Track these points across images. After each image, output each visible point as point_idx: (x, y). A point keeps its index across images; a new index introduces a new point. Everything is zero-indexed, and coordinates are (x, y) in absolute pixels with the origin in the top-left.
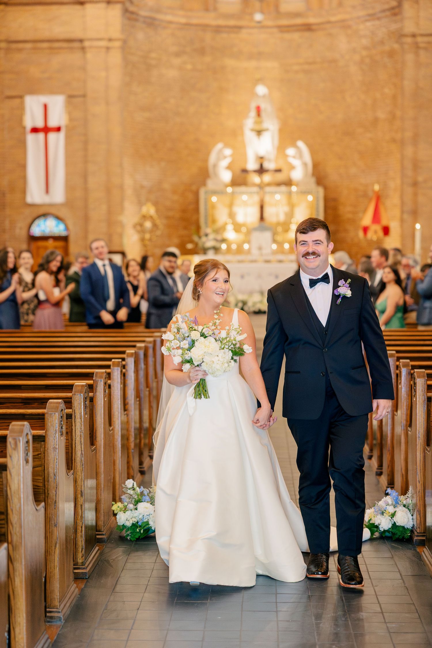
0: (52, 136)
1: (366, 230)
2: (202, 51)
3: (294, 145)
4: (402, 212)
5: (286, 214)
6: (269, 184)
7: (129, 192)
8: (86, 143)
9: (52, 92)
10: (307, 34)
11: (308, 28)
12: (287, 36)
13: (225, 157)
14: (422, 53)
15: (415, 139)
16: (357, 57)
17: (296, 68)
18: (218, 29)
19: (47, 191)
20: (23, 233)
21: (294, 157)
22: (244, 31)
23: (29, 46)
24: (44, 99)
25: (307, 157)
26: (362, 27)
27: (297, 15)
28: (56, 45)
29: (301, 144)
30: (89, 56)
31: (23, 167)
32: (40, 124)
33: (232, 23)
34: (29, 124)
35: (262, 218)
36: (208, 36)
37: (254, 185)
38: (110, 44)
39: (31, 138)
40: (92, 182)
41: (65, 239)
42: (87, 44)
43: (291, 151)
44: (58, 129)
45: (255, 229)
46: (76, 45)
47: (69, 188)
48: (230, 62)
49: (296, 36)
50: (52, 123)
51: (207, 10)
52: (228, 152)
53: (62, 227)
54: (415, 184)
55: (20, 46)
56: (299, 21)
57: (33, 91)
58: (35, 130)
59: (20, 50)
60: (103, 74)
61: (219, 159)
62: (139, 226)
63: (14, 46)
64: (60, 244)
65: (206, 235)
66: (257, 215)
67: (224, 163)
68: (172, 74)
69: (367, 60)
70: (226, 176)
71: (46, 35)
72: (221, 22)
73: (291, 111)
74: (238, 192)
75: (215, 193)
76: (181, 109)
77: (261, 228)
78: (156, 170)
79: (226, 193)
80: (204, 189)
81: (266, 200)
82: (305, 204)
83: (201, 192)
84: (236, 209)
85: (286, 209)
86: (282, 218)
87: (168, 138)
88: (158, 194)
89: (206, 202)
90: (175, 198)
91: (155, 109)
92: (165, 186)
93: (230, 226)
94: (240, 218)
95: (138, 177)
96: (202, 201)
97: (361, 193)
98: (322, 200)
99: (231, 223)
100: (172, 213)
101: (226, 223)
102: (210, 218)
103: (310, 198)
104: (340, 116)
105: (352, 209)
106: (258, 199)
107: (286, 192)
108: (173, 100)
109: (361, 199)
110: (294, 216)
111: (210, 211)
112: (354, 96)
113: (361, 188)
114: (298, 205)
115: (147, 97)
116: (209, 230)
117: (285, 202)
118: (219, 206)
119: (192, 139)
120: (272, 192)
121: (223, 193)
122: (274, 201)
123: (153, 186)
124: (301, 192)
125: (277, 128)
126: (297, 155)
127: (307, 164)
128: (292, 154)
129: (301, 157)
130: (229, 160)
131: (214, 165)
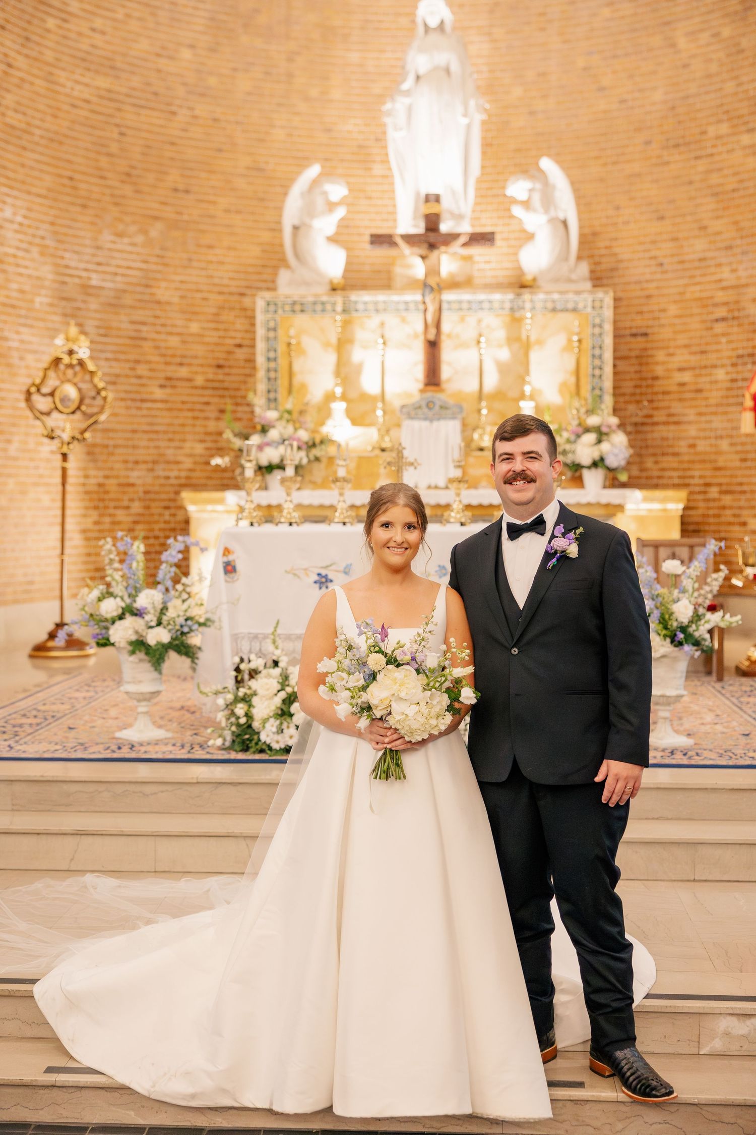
3: (529, 170)
5: (503, 369)
6: (454, 284)
21: (526, 204)
25: (566, 206)
29: (547, 164)
35: (433, 378)
37: (412, 284)
43: (518, 188)
45: (413, 411)
52: (337, 191)
61: (310, 211)
65: (264, 429)
66: (419, 372)
73: (517, 91)
74: (360, 307)
75: (298, 307)
76: (212, 81)
77: (430, 405)
78: (133, 244)
79: (329, 307)
80: (268, 295)
81: (446, 327)
82: (560, 340)
83: (260, 304)
84: (357, 355)
85: (504, 354)
86: (491, 381)
87: (172, 159)
88: (139, 315)
89: (272, 334)
90: (194, 327)
91: (133, 73)
92: (163, 292)
93: (339, 408)
94: (370, 383)
95: (71, 259)
96: (260, 332)
97: (722, 312)
98: (608, 328)
99: (344, 398)
100: (183, 372)
101: (330, 397)
102: (283, 383)
103: (574, 322)
104: (658, 96)
105: (694, 360)
106: (420, 327)
107: (508, 305)
108: (186, 54)
109: (719, 328)
110: (527, 372)
111: (282, 362)
112: (702, 31)
113: (720, 296)
114: (540, 342)
115: (103, 33)
116: (272, 415)
117: (501, 334)
118: (311, 344)
119: (248, 168)
120: (465, 306)
121: (319, 307)
122: (468, 331)
123: (124, 291)
124: (550, 305)
125: (478, 118)
126: (536, 198)
127: (565, 223)
128: (523, 196)
129: (548, 202)
130: (341, 212)
131: (296, 228)
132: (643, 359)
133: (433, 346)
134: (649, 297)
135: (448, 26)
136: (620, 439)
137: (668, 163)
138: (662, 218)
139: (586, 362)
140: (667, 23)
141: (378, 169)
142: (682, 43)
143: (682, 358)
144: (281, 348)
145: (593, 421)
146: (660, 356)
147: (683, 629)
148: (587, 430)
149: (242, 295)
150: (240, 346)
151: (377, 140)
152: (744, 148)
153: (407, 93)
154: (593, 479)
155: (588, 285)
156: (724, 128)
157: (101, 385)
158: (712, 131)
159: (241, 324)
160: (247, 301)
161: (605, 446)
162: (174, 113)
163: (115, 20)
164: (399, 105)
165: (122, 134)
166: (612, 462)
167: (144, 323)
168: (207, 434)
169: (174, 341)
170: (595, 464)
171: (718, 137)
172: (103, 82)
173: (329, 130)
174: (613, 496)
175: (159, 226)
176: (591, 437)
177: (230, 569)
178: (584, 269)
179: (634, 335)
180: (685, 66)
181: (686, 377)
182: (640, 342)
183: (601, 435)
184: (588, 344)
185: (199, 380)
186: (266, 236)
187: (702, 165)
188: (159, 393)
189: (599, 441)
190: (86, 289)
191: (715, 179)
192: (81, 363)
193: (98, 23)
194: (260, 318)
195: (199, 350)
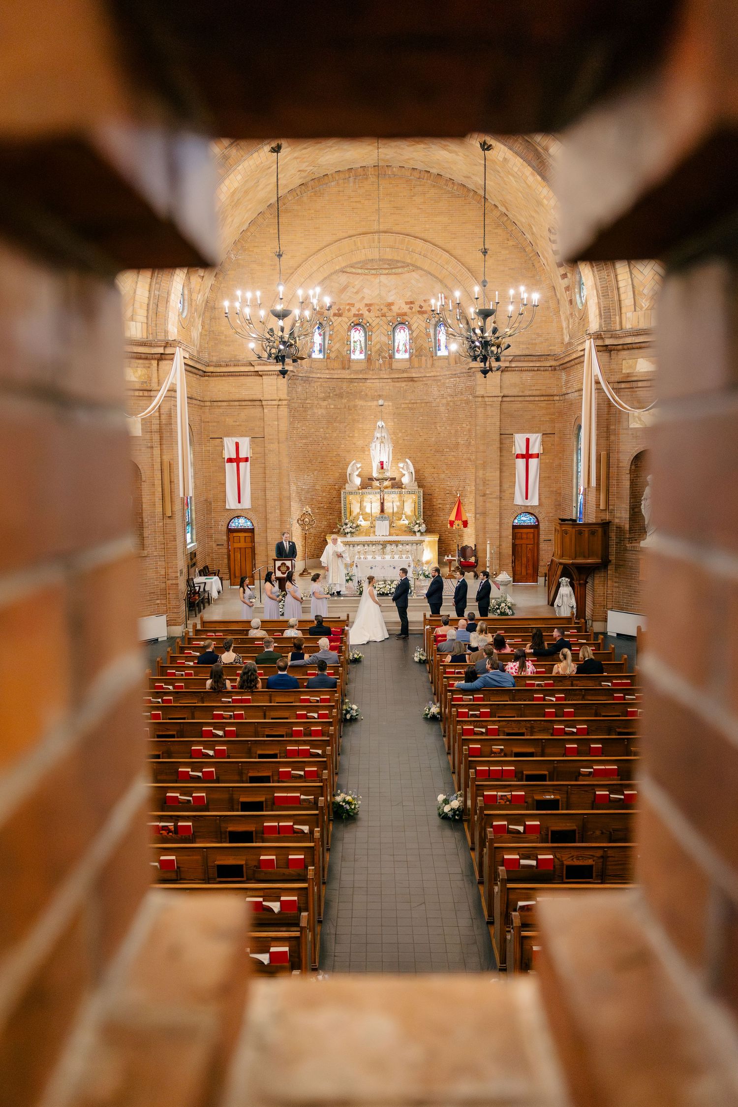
0: (242, 464)
1: (452, 523)
2: (340, 396)
4: (476, 514)
5: (398, 507)
6: (387, 488)
7: (294, 495)
8: (265, 468)
9: (242, 436)
10: (411, 383)
11: (412, 379)
12: (398, 384)
13: (358, 469)
14: (488, 408)
15: (484, 466)
16: (444, 401)
17: (403, 406)
18: (351, 380)
19: (239, 502)
20: (224, 529)
21: (403, 468)
22: (368, 381)
23: (225, 404)
24: (236, 440)
25: (412, 469)
26: (448, 381)
27: (404, 371)
28: (244, 403)
29: (407, 460)
30: (266, 411)
31: (224, 484)
32: (234, 456)
33: (361, 376)
34: (226, 457)
35: (382, 511)
36: (345, 385)
37: (377, 488)
38: (280, 403)
39: (228, 465)
40: (269, 494)
41: (252, 531)
42: (264, 403)
43: (401, 465)
44: (246, 460)
45: (378, 518)
46: (258, 403)
47: (253, 499)
48: (360, 403)
49: (403, 384)
50: (242, 455)
51: (344, 368)
52: (359, 466)
53: (249, 523)
54: (484, 495)
55: (219, 404)
56: (405, 375)
57: (228, 436)
58: (230, 460)
59: (219, 407)
60: (276, 423)
61: (353, 470)
62: (302, 522)
63: (215, 404)
64: (249, 534)
65: (346, 524)
66: (379, 508)
67: (357, 473)
68: (320, 412)
69: (451, 404)
70: (358, 481)
71: (237, 397)
72: (352, 376)
73: (400, 434)
74: (365, 493)
75: (351, 493)
76: (327, 435)
77: (382, 517)
78: (311, 477)
79: (358, 493)
80: (344, 490)
81: (385, 498)
82: (411, 500)
83: (342, 493)
84: (365, 504)
85: (398, 504)
86: (395, 510)
87: (319, 455)
88: (312, 493)
89: (345, 499)
90: (324, 494)
91: (310, 437)
92: (318, 487)
93: (361, 517)
94: (368, 510)
95: (299, 484)
96: (342, 499)
97: (448, 492)
98: (422, 498)
99: (362, 514)
100: (322, 505)
101: (358, 514)
102: (348, 510)
103: (414, 496)
104: (433, 439)
105: (442, 502)
106: (379, 498)
107: (399, 493)
108: (322, 430)
109: (448, 495)
110: (404, 509)
111: (348, 506)
112: (443, 426)
113: (448, 488)
114: (406, 501)
115: (304, 430)
116: (347, 521)
117: (398, 499)
118: (354, 502)
119: (336, 455)
120: (389, 493)
121: (356, 493)
122: (390, 499)
123: (309, 488)
124: (408, 492)
125: (391, 448)
126: (405, 467)
127: (412, 473)
128: (402, 466)
129: (408, 468)
130: (360, 470)
131: (350, 474)
132: (431, 500)
133: (382, 504)
134: (432, 486)
135: (384, 426)
136: (424, 526)
137: (435, 455)
138: (434, 468)
139: (417, 505)
140: (435, 423)
141: (366, 453)
142: (439, 428)
143: (440, 501)
144: (347, 502)
145: (418, 522)
146: (435, 500)
147: (427, 575)
148: (417, 524)
149: (335, 485)
150: (334, 498)
151: (366, 446)
152: (452, 455)
153: (375, 442)
154: (418, 534)
155: (417, 487)
156: (448, 450)
157: (314, 518)
158: (445, 450)
159: (335, 492)
160: (336, 487)
161: (420, 528)
162: (319, 445)
163: (307, 426)
164: (373, 445)
165: (308, 452)
166: (422, 531)
167: (313, 495)
168: (327, 519)
169: (320, 498)
170: (418, 531)
171: (447, 452)
172: (304, 441)
173: (355, 444)
174: (422, 538)
175: (316, 471)
176: (417, 526)
177: (357, 566)
178: (416, 482)
179: (429, 495)
180: (439, 434)
181: (440, 506)
182: (430, 496)
183: (420, 525)
184: (417, 501)
185: (325, 507)
186: (340, 471)
187: (443, 457)
188: (317, 511)
189: (419, 527)
190: (302, 490)
191: (446, 461)
192: (309, 514)
193: (303, 428)
194: (342, 496)
195: (325, 500)
